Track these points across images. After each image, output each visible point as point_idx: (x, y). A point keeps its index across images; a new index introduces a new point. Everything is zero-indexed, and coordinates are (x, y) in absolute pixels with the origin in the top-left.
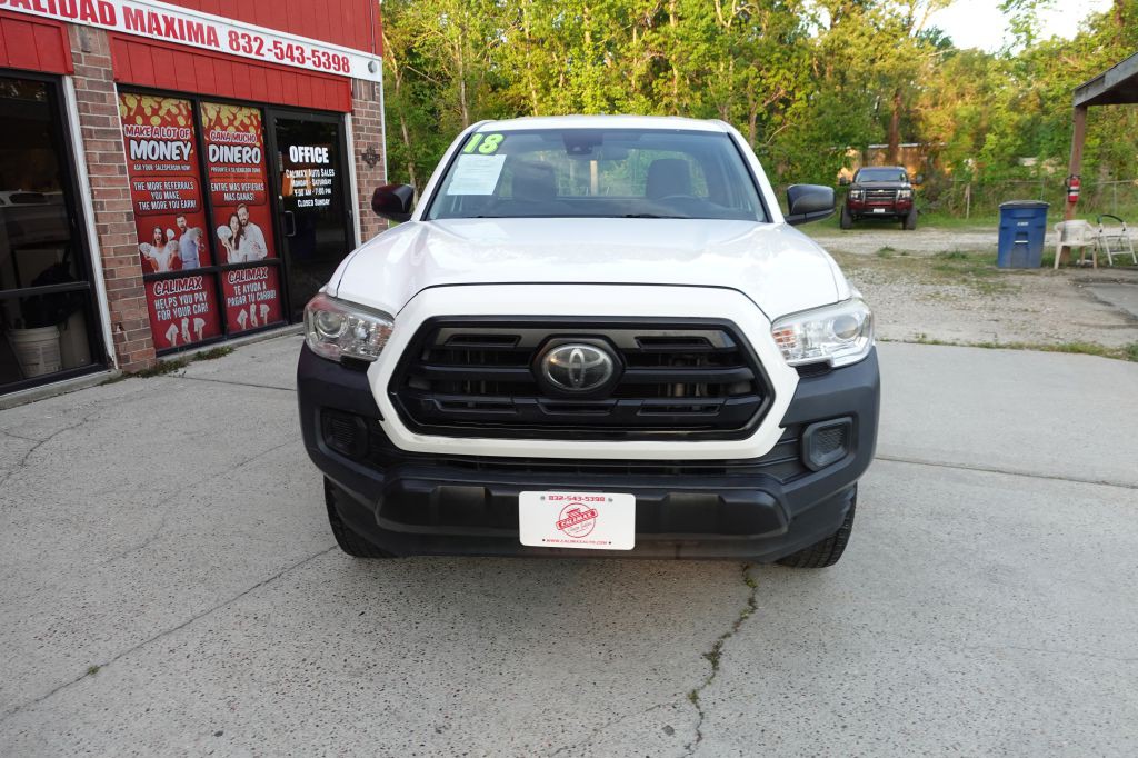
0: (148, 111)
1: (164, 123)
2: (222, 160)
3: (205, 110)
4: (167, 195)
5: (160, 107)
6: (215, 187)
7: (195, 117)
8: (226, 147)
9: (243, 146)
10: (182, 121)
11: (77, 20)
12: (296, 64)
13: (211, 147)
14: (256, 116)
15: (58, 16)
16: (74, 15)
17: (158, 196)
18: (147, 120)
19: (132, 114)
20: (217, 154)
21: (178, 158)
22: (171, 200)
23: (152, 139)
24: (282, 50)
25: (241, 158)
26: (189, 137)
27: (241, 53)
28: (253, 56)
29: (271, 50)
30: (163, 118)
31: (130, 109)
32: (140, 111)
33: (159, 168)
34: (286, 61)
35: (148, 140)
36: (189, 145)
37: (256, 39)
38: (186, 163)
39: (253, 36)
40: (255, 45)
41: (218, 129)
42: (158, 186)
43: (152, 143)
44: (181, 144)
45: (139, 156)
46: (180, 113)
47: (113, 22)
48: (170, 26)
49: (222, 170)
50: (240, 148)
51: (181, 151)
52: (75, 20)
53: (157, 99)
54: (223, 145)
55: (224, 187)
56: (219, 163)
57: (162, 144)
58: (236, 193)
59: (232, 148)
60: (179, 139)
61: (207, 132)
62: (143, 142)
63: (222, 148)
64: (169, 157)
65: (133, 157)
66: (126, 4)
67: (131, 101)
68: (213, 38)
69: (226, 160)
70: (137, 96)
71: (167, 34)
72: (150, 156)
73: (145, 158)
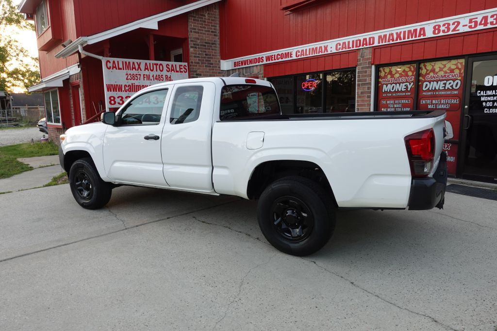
0: (394, 72)
1: (400, 76)
2: (430, 89)
3: (425, 66)
4: (395, 106)
5: (400, 69)
6: (423, 102)
7: (419, 68)
8: (435, 83)
9: (447, 80)
10: (410, 74)
11: (361, 47)
12: (489, 26)
13: (425, 84)
14: (461, 63)
15: (355, 48)
16: (360, 46)
17: (392, 106)
18: (392, 76)
19: (386, 75)
20: (426, 86)
21: (405, 90)
22: (397, 108)
23: (393, 83)
24: (476, 23)
25: (445, 87)
26: (413, 80)
27: (441, 34)
28: (450, 33)
29: (466, 25)
30: (400, 74)
31: (386, 73)
32: (390, 72)
33: (394, 95)
34: (479, 27)
35: (391, 84)
36: (412, 83)
37: (454, 24)
38: (408, 92)
39: (451, 22)
40: (452, 27)
41: (432, 74)
42: (392, 102)
43: (393, 85)
44: (408, 84)
45: (386, 91)
47: (373, 43)
48: (398, 35)
49: (430, 93)
50: (445, 82)
51: (407, 87)
52: (360, 48)
53: (400, 66)
54: (433, 81)
55: (429, 102)
56: (428, 90)
57: (398, 85)
58: (436, 104)
59: (439, 82)
60: (407, 82)
61: (424, 76)
62: (389, 85)
63: (432, 83)
64: (400, 90)
65: (383, 91)
66: (380, 34)
67: (387, 70)
68: (422, 33)
69: (433, 89)
70: (390, 67)
71: (397, 40)
72: (391, 91)
73: (388, 91)
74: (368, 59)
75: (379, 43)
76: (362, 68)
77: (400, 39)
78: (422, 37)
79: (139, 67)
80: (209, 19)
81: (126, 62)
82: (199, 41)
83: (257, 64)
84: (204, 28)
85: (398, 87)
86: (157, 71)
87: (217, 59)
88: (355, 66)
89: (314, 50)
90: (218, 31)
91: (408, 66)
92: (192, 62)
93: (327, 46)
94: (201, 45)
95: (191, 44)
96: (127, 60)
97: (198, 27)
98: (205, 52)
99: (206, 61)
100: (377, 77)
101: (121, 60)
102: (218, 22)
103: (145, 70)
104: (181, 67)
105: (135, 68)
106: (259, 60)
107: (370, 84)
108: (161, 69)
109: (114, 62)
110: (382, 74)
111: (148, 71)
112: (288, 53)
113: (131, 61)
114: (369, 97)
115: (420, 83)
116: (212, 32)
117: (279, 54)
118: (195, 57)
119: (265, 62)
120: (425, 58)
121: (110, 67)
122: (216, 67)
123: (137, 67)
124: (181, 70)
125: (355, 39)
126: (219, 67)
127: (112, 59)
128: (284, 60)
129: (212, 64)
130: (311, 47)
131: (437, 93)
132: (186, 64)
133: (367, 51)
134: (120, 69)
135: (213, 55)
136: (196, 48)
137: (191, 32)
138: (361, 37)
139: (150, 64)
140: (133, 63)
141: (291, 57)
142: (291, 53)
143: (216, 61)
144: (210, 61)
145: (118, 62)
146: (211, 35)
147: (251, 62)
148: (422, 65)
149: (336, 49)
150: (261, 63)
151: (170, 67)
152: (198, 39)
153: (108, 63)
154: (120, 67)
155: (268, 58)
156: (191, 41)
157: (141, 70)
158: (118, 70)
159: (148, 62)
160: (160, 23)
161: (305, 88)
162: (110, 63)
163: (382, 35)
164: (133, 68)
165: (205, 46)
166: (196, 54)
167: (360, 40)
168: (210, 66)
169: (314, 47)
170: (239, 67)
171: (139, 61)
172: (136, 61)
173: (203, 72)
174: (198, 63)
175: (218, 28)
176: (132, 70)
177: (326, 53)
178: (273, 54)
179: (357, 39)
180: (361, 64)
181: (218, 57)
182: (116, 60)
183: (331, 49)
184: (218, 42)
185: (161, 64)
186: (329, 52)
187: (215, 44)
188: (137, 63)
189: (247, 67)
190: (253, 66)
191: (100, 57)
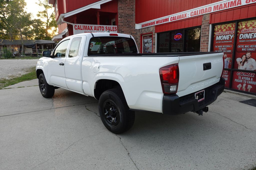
0: (223, 28)
1: (226, 31)
2: (244, 38)
4: (223, 49)
5: (226, 26)
6: (239, 46)
7: (238, 25)
8: (247, 34)
10: (232, 29)
13: (241, 35)
15: (201, 14)
17: (221, 49)
18: (222, 30)
19: (218, 30)
20: (242, 36)
21: (229, 39)
22: (224, 50)
23: (222, 35)
25: (253, 37)
26: (234, 33)
27: (251, 3)
30: (226, 29)
31: (218, 29)
32: (221, 29)
33: (222, 42)
35: (221, 36)
36: (233, 35)
38: (231, 40)
41: (245, 29)
42: (221, 46)
43: (222, 36)
44: (231, 35)
45: (218, 40)
46: (232, 27)
47: (211, 11)
48: (225, 5)
49: (243, 41)
50: (253, 33)
51: (230, 37)
52: (203, 14)
53: (226, 25)
54: (246, 33)
55: (243, 46)
56: (243, 39)
57: (225, 36)
58: (247, 48)
59: (250, 34)
60: (230, 34)
61: (240, 30)
62: (220, 36)
63: (245, 34)
64: (226, 39)
65: (216, 40)
66: (215, 5)
67: (219, 27)
68: (239, 3)
69: (246, 38)
70: (221, 25)
71: (224, 8)
72: (221, 39)
73: (219, 40)
74: (208, 20)
75: (214, 10)
76: (204, 26)
77: (226, 7)
78: (239, 5)
79: (91, 28)
80: (129, 2)
81: (85, 26)
82: (123, 14)
83: (152, 25)
84: (127, 7)
85: (225, 38)
86: (100, 30)
87: (133, 23)
88: (200, 25)
89: (179, 17)
90: (134, 8)
91: (231, 24)
92: (119, 25)
93: (186, 14)
94: (125, 16)
95: (119, 16)
96: (85, 25)
97: (123, 6)
98: (127, 20)
99: (127, 24)
100: (213, 31)
101: (82, 25)
102: (134, 3)
103: (94, 30)
104: (114, 28)
105: (89, 29)
106: (153, 23)
107: (208, 36)
108: (103, 29)
109: (79, 26)
110: (216, 29)
111: (96, 30)
112: (167, 19)
113: (87, 25)
114: (208, 43)
115: (238, 35)
116: (131, 9)
117: (162, 20)
118: (121, 22)
119: (156, 24)
120: (241, 19)
121: (77, 29)
122: (133, 28)
123: (90, 28)
124: (114, 30)
125: (201, 9)
126: (135, 28)
127: (77, 25)
128: (165, 23)
129: (131, 26)
130: (178, 15)
131: (248, 41)
132: (116, 26)
133: (207, 16)
134: (81, 29)
135: (131, 21)
136: (122, 18)
137: (119, 9)
138: (204, 7)
139: (97, 27)
140: (89, 26)
141: (168, 21)
142: (168, 18)
143: (133, 25)
144: (129, 24)
145: (81, 26)
146: (130, 10)
147: (149, 24)
148: (240, 24)
149: (191, 16)
150: (154, 25)
151: (108, 28)
152: (123, 13)
153: (76, 27)
154: (82, 29)
155: (157, 22)
156: (119, 14)
157: (92, 30)
158: (80, 30)
159: (96, 26)
160: (101, 5)
161: (176, 39)
162: (77, 26)
163: (216, 5)
164: (88, 29)
165: (127, 16)
166: (121, 21)
167: (203, 9)
168: (129, 27)
169: (179, 15)
170: (144, 27)
171: (91, 25)
172: (90, 25)
173: (125, 30)
174: (123, 26)
175: (134, 6)
176: (88, 30)
177: (185, 18)
178: (160, 20)
179: (202, 9)
180: (204, 23)
181: (134, 22)
182: (80, 25)
183: (188, 16)
184: (134, 14)
185: (103, 27)
186: (187, 17)
187: (132, 15)
188: (90, 26)
189: (148, 27)
190: (150, 27)
191: (72, 24)
